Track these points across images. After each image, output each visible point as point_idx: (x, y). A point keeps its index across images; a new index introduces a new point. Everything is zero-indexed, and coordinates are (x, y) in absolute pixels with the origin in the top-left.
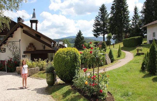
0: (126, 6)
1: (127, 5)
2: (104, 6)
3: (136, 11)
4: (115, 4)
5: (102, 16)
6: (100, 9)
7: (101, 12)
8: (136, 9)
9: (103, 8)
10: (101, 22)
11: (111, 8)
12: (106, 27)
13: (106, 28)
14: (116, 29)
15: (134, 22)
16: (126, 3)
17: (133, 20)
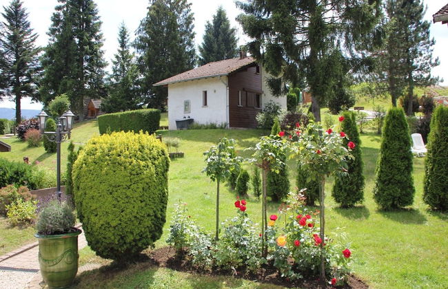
0: (95, 20)
1: (98, 18)
2: (20, 6)
3: (123, 40)
4: (64, 7)
5: (11, 38)
6: (5, 13)
7: (8, 24)
8: (123, 34)
9: (16, 12)
10: (7, 56)
11: (53, 20)
12: (29, 76)
13: (25, 77)
14: (68, 85)
15: (118, 67)
16: (96, 13)
17: (115, 63)
